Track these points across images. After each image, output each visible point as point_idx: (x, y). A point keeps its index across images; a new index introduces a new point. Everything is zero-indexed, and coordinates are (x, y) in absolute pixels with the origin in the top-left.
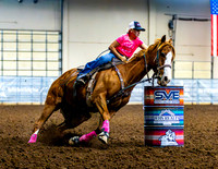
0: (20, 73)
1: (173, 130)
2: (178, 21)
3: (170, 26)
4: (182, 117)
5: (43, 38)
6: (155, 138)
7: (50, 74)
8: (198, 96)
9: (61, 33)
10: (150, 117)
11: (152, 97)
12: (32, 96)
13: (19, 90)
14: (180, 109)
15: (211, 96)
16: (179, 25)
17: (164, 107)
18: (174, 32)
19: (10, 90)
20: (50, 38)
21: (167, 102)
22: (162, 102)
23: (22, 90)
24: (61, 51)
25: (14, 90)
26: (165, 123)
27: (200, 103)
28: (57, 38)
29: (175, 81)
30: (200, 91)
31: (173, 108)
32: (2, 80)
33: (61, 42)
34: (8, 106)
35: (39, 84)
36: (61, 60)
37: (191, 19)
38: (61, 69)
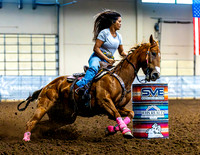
0: (21, 73)
1: (158, 124)
2: (163, 24)
3: (156, 28)
4: (167, 112)
5: (41, 41)
6: (143, 130)
7: (48, 73)
8: (182, 91)
9: (57, 36)
10: (138, 112)
11: (139, 94)
13: (20, 88)
14: (165, 104)
15: (194, 92)
16: (164, 27)
17: (150, 102)
18: (159, 34)
19: (12, 88)
20: (48, 41)
21: (153, 98)
23: (23, 88)
24: (58, 52)
25: (16, 88)
27: (184, 98)
28: (54, 41)
30: (184, 87)
31: (159, 103)
32: (5, 80)
33: (57, 44)
35: (38, 82)
36: (58, 60)
37: (175, 22)
38: (58, 69)
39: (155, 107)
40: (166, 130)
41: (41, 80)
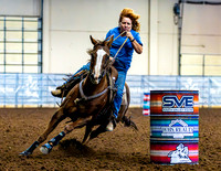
1: (185, 145)
2: (185, 5)
3: (176, 10)
4: (197, 128)
5: (19, 25)
6: (163, 153)
7: (27, 69)
8: (210, 97)
9: (41, 20)
10: (157, 128)
11: (160, 103)
12: (5, 97)
14: (194, 118)
16: (187, 9)
17: (175, 115)
18: (180, 18)
20: (28, 26)
21: (179, 110)
22: (173, 110)
24: (41, 41)
26: (175, 136)
28: (36, 25)
29: (182, 79)
31: (186, 117)
33: (41, 30)
35: (14, 82)
36: (41, 52)
37: (202, 3)
38: (41, 64)
39: (181, 122)
40: (195, 153)
41: (18, 79)
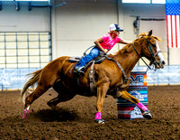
0: (20, 66)
2: (141, 21)
3: (135, 25)
4: (146, 96)
5: (36, 38)
6: (126, 112)
8: (158, 79)
9: (50, 34)
13: (19, 79)
14: (145, 89)
15: (169, 79)
18: (138, 30)
19: (12, 79)
20: (42, 38)
21: (134, 84)
23: (22, 78)
24: (51, 47)
25: (15, 79)
27: (160, 84)
28: (47, 37)
31: (139, 89)
32: (6, 72)
33: (50, 40)
34: (11, 92)
36: (51, 54)
37: (151, 19)
39: (136, 92)
